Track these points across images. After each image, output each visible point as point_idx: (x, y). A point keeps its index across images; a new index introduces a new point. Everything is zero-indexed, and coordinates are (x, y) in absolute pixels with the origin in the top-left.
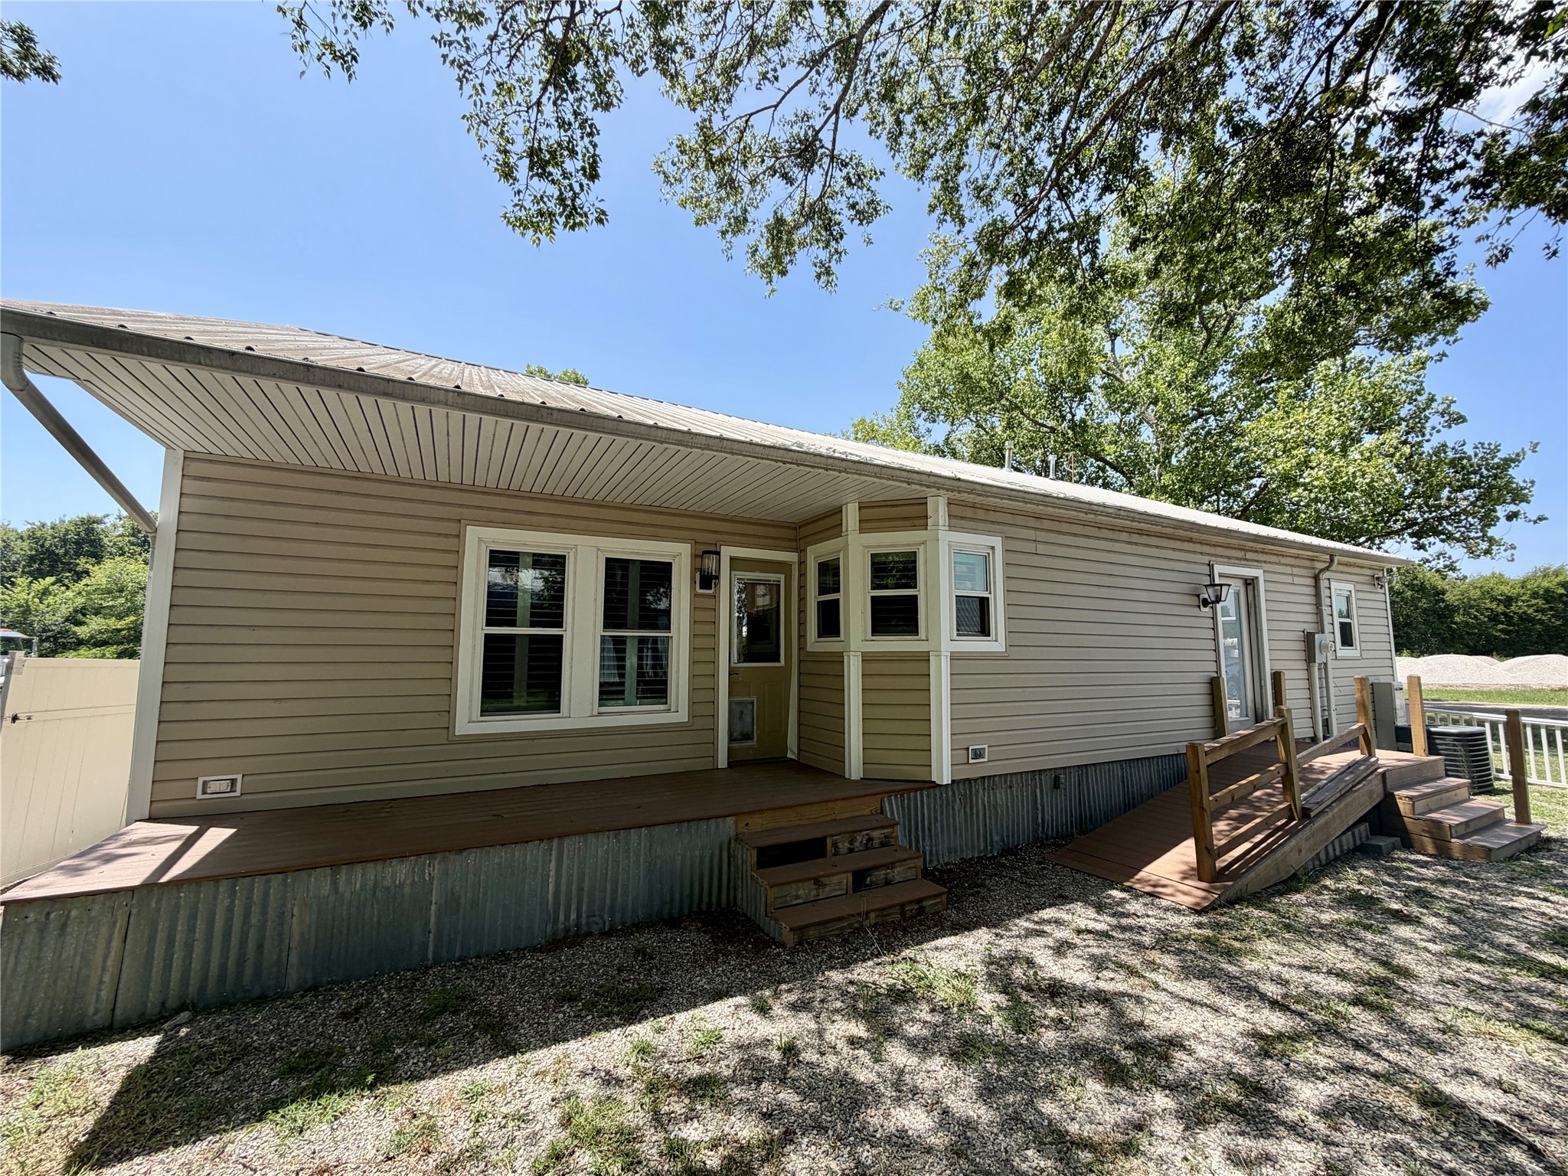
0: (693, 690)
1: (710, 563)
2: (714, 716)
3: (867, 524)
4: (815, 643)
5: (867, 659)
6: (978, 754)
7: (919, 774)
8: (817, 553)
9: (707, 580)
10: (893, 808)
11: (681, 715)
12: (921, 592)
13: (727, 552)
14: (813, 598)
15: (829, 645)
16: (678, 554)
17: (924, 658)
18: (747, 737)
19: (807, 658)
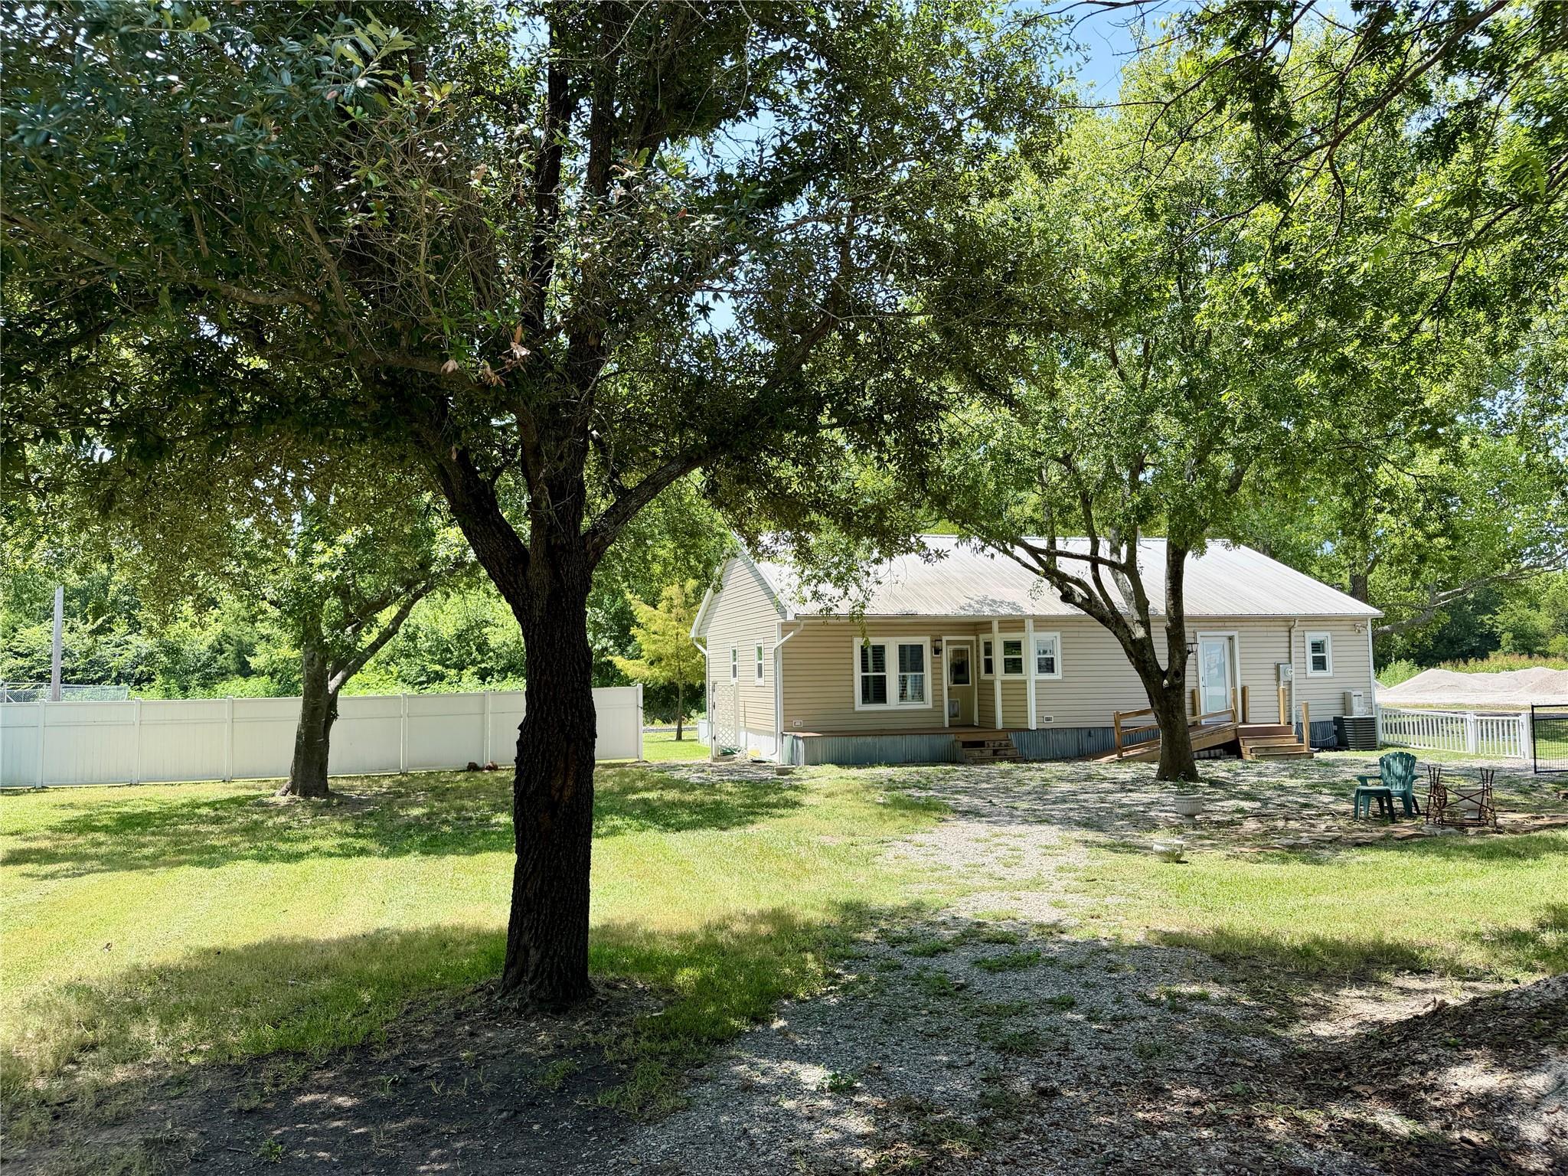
0: (934, 696)
1: (938, 644)
2: (942, 706)
3: (1002, 629)
4: (984, 676)
5: (1003, 683)
6: (1048, 719)
7: (1023, 726)
8: (983, 637)
9: (937, 651)
10: (1011, 736)
11: (930, 706)
12: (1023, 656)
13: (945, 639)
14: (982, 657)
15: (988, 677)
16: (925, 641)
17: (1024, 682)
18: (956, 716)
19: (981, 683)
